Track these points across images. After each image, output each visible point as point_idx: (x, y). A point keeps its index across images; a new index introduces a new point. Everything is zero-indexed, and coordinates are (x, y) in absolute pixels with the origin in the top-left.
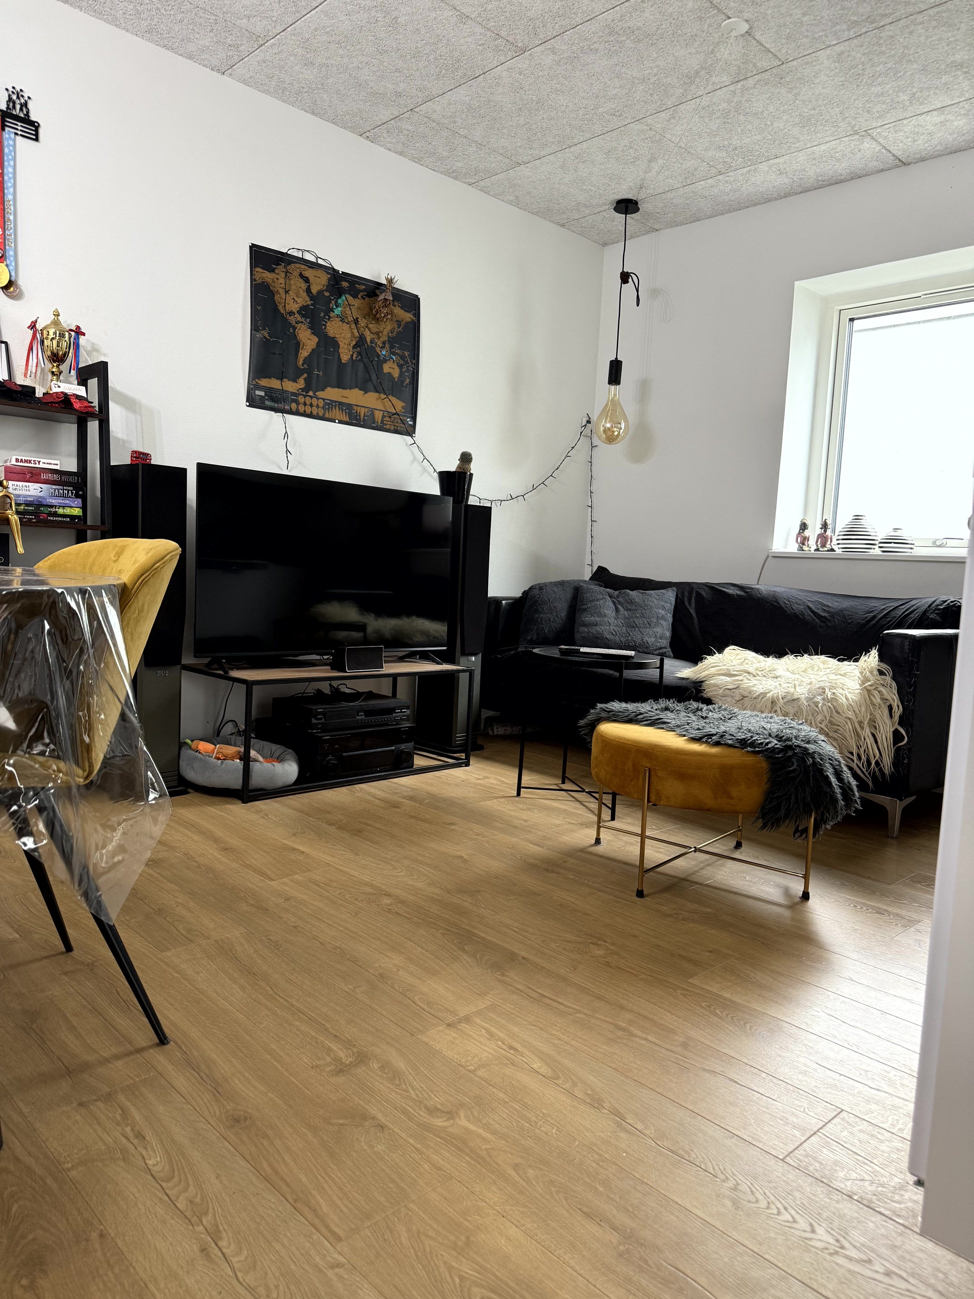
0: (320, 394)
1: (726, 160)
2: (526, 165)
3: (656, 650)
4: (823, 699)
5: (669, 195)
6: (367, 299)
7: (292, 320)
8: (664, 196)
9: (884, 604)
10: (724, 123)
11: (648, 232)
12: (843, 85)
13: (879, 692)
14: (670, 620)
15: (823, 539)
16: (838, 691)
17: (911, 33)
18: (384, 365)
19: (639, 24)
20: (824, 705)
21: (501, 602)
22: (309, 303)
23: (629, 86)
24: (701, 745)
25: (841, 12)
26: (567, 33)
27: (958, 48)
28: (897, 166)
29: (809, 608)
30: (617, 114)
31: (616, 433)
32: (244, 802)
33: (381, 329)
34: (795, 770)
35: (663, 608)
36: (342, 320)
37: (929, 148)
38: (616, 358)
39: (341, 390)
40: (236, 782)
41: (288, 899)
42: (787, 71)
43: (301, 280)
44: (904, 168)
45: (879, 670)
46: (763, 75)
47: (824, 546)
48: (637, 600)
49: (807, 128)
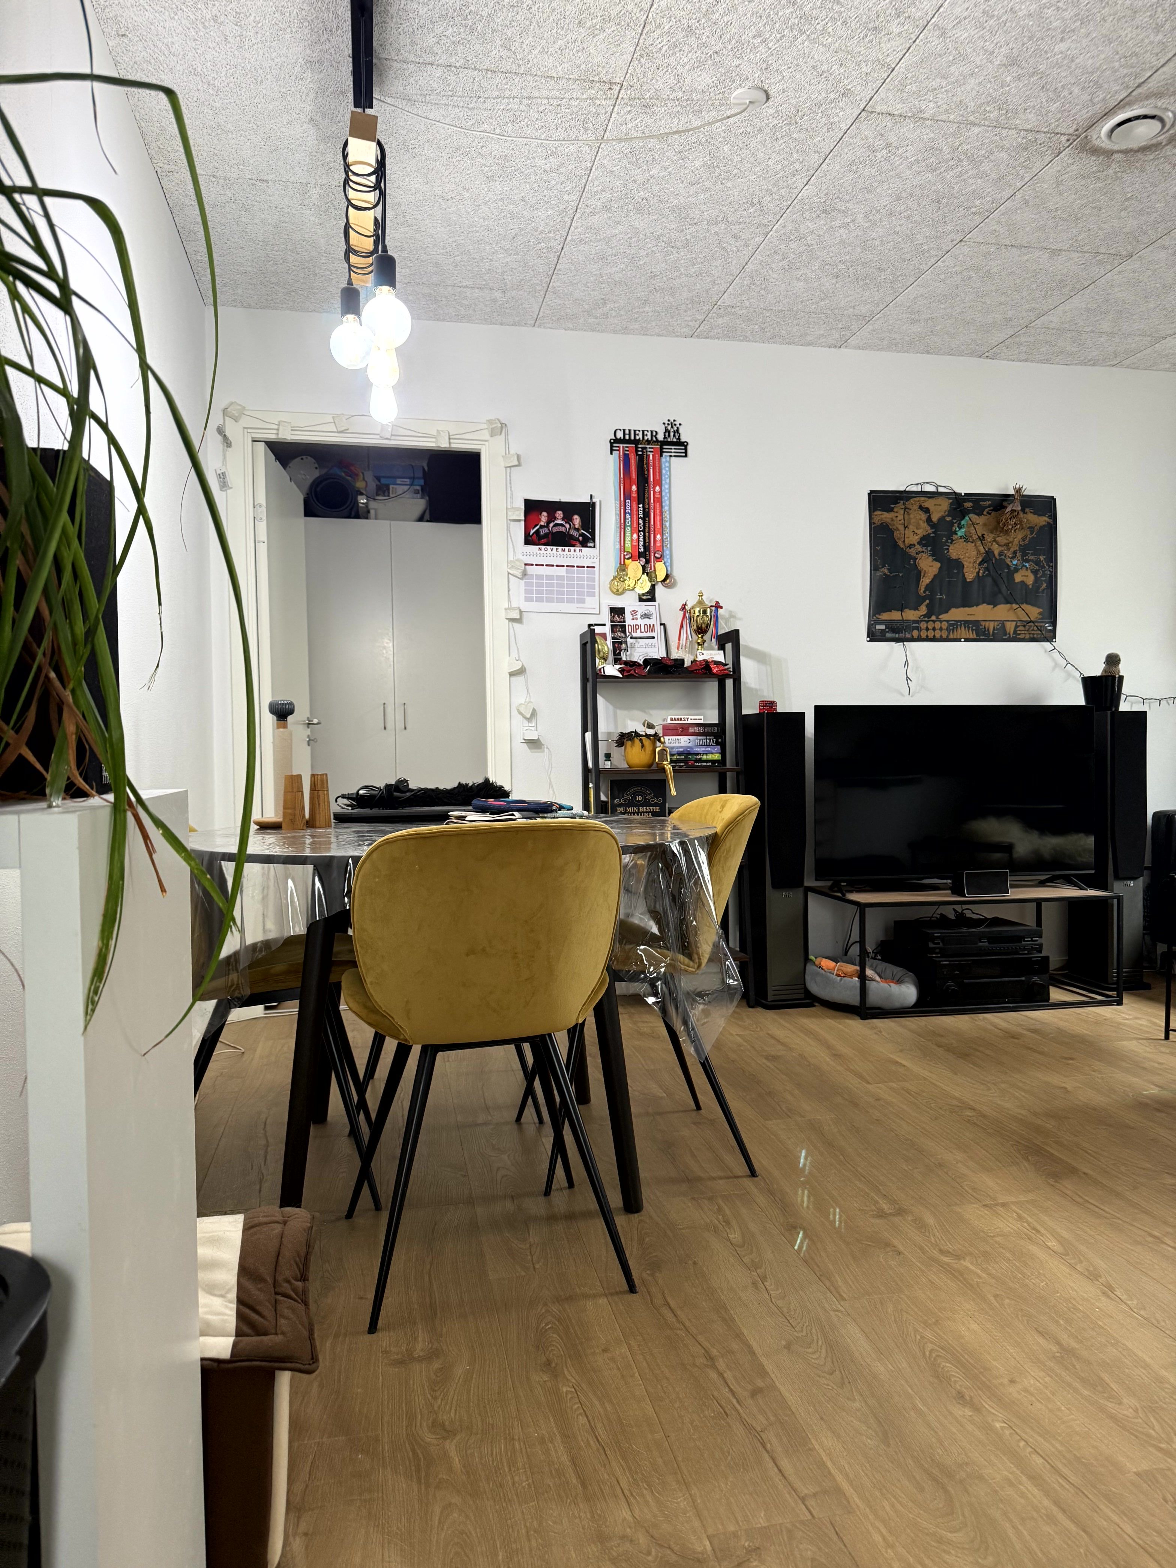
0: (943, 617)
6: (993, 513)
7: (912, 552)
18: (1016, 575)
22: (930, 531)
32: (862, 1019)
33: (1011, 540)
36: (967, 541)
39: (967, 609)
40: (854, 999)
41: (878, 1100)
43: (921, 512)
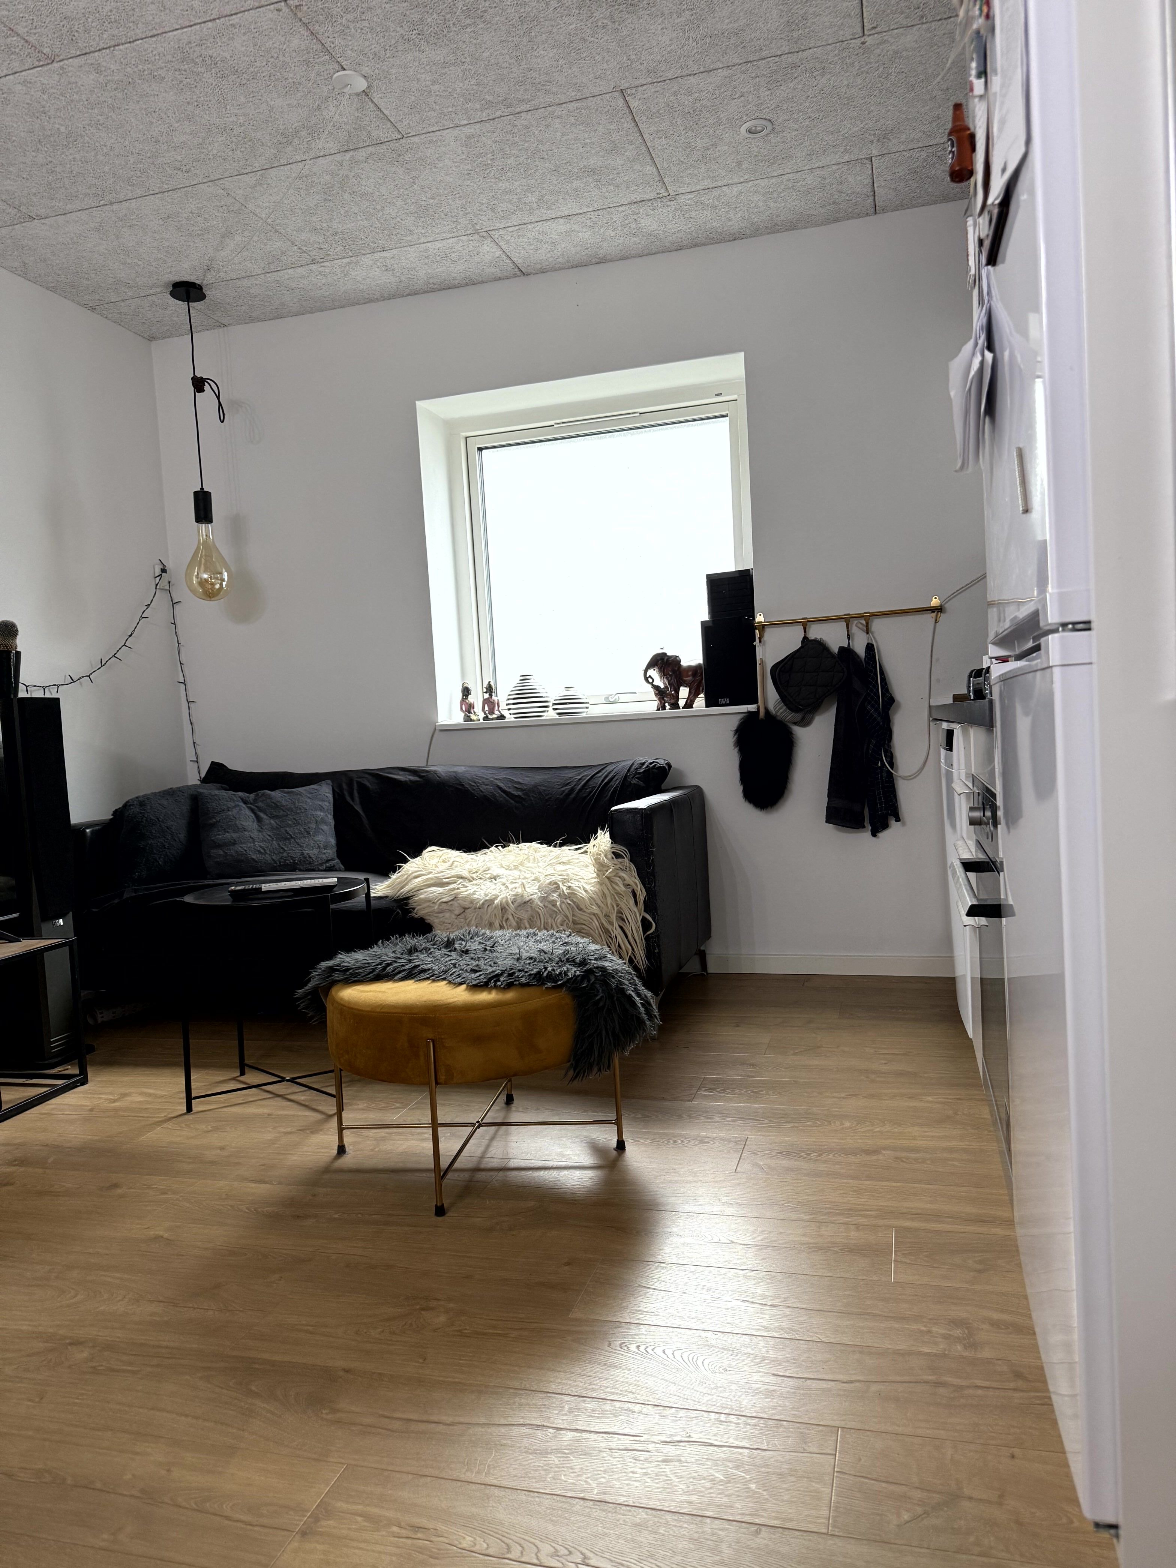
1: (323, 246)
2: (43, 221)
3: (321, 864)
4: (559, 895)
5: (246, 282)
8: (239, 283)
9: (579, 774)
10: (325, 200)
11: (213, 328)
12: (469, 174)
13: (620, 877)
14: (332, 823)
15: (490, 704)
16: (574, 885)
17: (547, 126)
19: (226, 55)
20: (562, 902)
21: (84, 831)
23: (203, 134)
24: (490, 993)
25: (475, 87)
26: (121, 47)
27: (593, 151)
28: (515, 276)
29: (500, 788)
30: (184, 169)
31: (217, 586)
34: (602, 997)
35: (321, 809)
37: (551, 259)
38: (202, 488)
42: (407, 147)
44: (522, 278)
45: (613, 853)
46: (377, 148)
47: (492, 712)
48: (284, 803)
49: (423, 219)
